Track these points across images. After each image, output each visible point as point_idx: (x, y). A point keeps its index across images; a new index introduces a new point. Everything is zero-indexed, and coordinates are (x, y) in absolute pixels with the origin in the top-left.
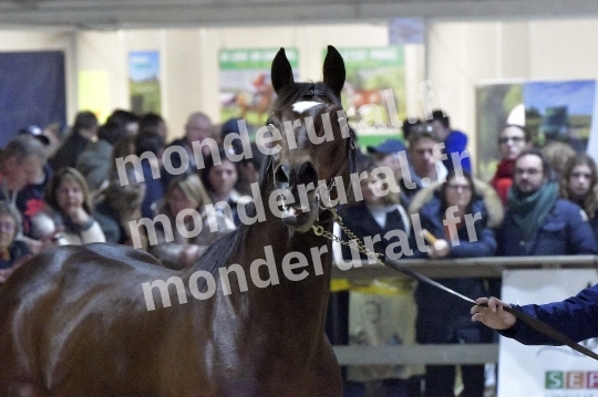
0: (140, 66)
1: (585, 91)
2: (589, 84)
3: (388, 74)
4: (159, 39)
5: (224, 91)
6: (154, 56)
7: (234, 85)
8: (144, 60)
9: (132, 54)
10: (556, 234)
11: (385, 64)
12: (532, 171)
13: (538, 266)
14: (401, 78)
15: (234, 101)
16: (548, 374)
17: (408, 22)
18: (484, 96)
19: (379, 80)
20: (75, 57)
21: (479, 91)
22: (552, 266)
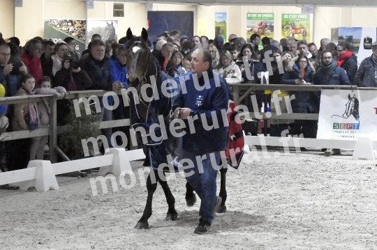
0: (219, 17)
1: (359, 31)
2: (361, 28)
3: (304, 23)
4: (226, 8)
5: (248, 27)
6: (225, 14)
7: (252, 25)
8: (221, 15)
9: (217, 13)
10: (336, 78)
11: (302, 19)
12: (329, 57)
13: (333, 88)
14: (308, 25)
15: (251, 30)
16: (334, 124)
17: (308, 6)
18: (334, 31)
19: (301, 25)
20: (196, 14)
21: (332, 30)
22: (337, 88)
